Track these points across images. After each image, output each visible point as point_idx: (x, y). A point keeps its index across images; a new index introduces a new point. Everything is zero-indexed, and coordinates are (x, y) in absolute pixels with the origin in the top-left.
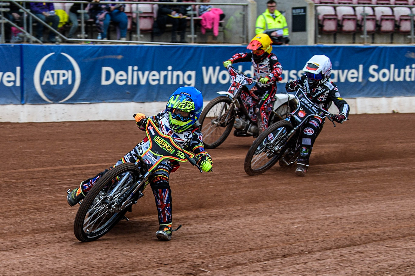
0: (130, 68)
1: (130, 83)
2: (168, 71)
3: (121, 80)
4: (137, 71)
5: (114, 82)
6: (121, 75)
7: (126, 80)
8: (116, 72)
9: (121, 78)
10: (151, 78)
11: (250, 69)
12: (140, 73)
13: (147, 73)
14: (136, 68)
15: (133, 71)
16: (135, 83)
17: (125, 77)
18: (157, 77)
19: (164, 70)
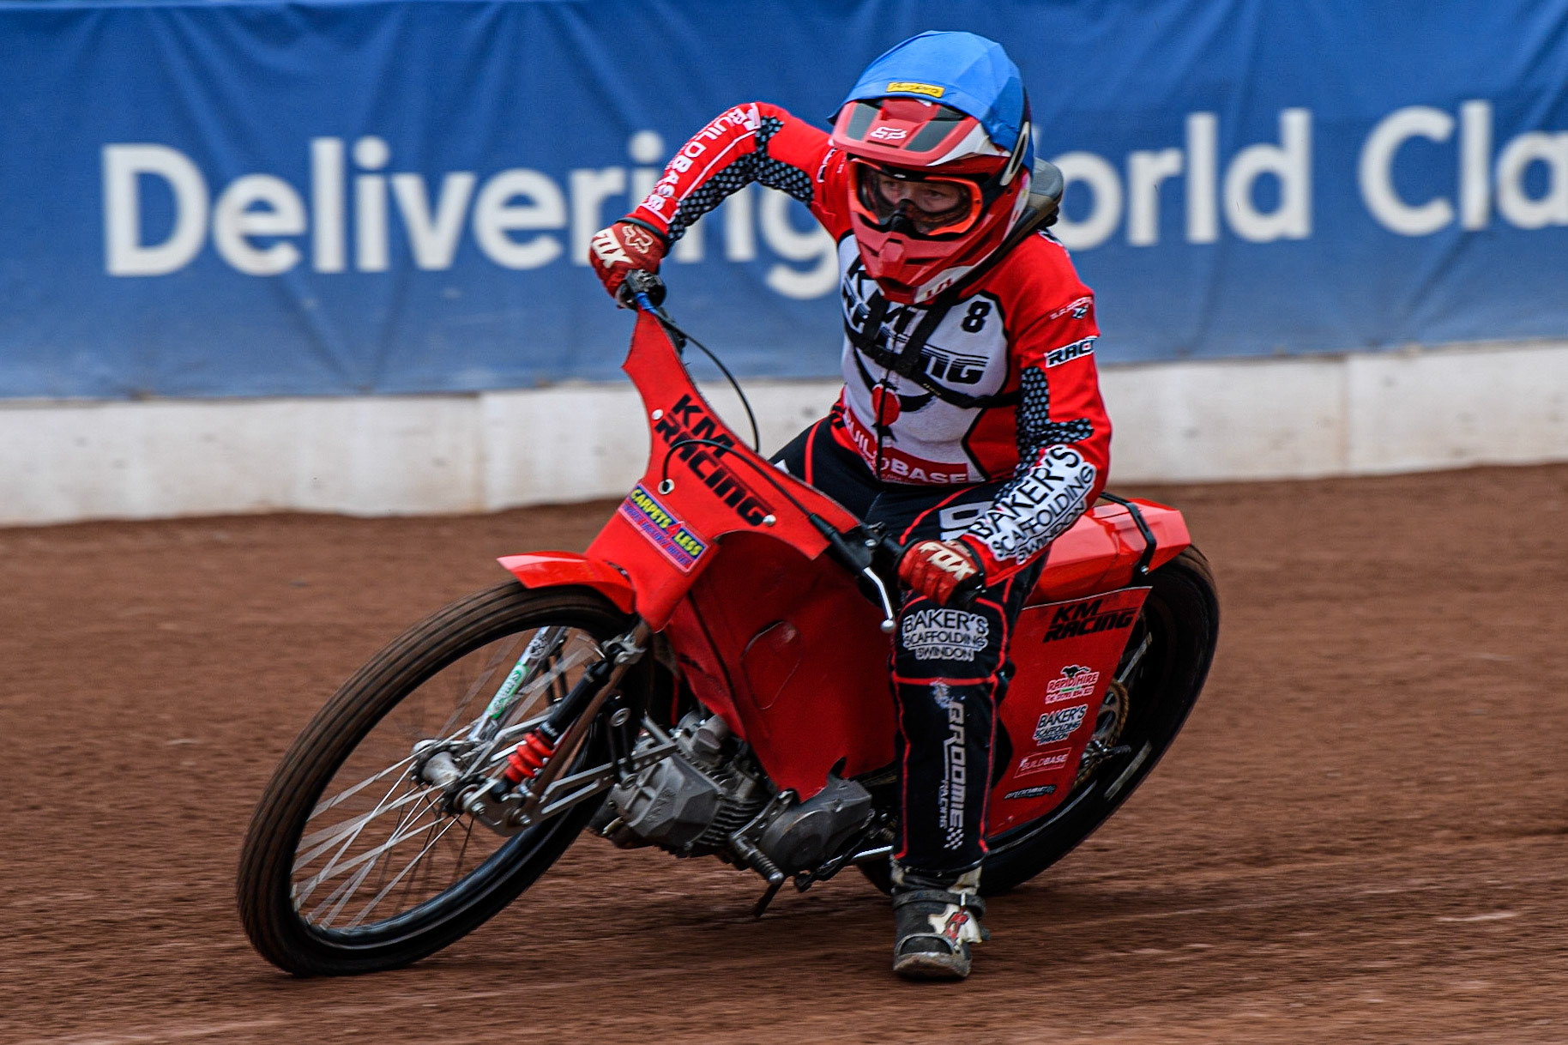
0: (327, 153)
1: (329, 258)
2: (630, 165)
3: (258, 243)
4: (388, 170)
5: (208, 252)
6: (261, 206)
7: (304, 242)
8: (216, 187)
9: (262, 224)
10: (492, 220)
11: (1273, 137)
12: (409, 187)
13: (458, 186)
14: (372, 152)
15: (352, 171)
16: (373, 256)
17: (288, 218)
18: (548, 212)
19: (598, 165)
